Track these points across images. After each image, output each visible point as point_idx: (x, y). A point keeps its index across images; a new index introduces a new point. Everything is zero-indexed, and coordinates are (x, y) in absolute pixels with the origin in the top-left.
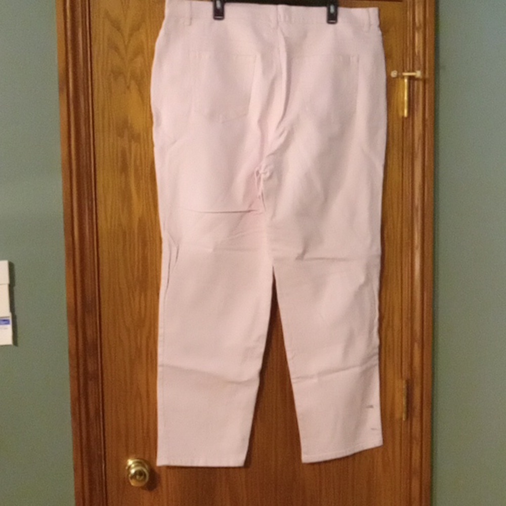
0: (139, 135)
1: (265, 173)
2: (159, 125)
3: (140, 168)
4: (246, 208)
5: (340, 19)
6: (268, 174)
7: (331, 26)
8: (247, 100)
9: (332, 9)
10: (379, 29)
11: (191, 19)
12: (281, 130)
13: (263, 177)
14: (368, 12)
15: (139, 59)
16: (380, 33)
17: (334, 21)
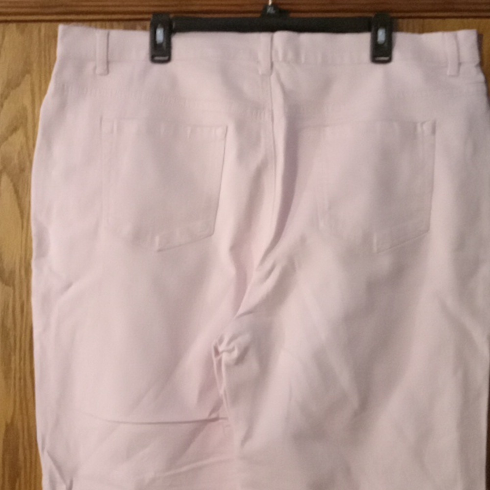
0: (12, 273)
1: (230, 351)
2: (42, 254)
3: (11, 333)
4: (204, 415)
5: (396, 54)
6: (236, 354)
7: (379, 69)
8: (211, 207)
9: (381, 35)
10: (479, 69)
11: (108, 63)
12: (268, 265)
13: (225, 357)
14: (456, 37)
15: (18, 138)
16: (481, 77)
17: (386, 59)
